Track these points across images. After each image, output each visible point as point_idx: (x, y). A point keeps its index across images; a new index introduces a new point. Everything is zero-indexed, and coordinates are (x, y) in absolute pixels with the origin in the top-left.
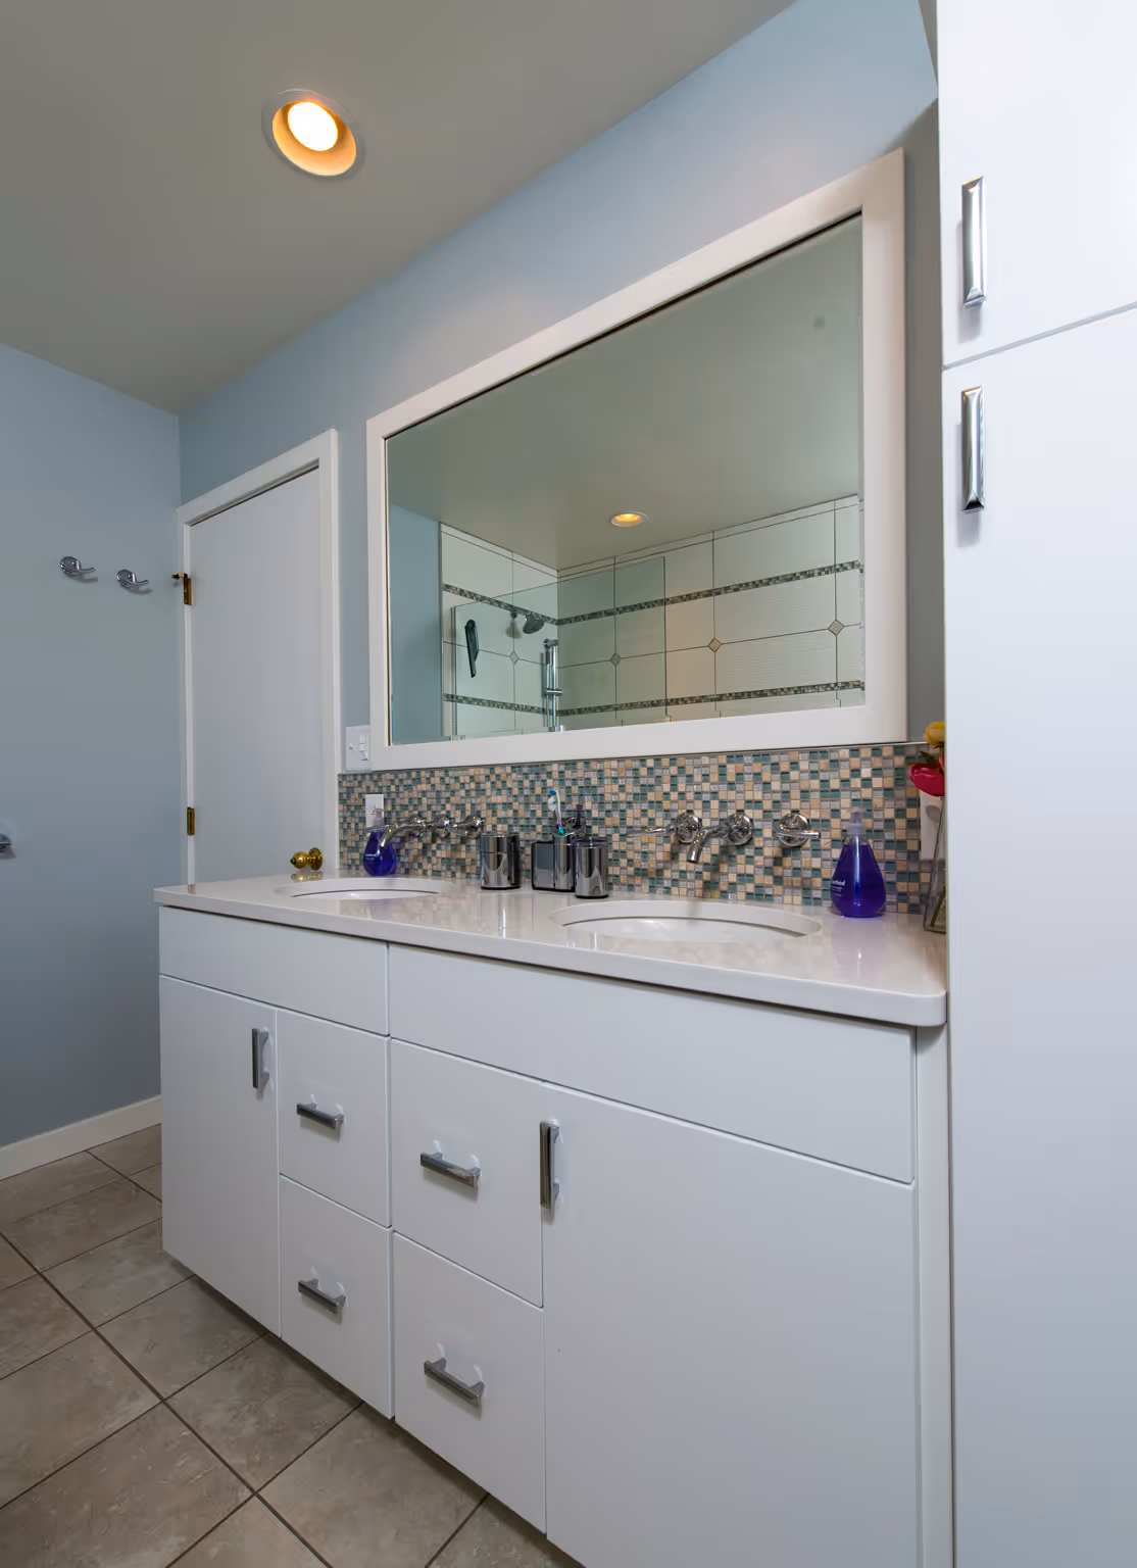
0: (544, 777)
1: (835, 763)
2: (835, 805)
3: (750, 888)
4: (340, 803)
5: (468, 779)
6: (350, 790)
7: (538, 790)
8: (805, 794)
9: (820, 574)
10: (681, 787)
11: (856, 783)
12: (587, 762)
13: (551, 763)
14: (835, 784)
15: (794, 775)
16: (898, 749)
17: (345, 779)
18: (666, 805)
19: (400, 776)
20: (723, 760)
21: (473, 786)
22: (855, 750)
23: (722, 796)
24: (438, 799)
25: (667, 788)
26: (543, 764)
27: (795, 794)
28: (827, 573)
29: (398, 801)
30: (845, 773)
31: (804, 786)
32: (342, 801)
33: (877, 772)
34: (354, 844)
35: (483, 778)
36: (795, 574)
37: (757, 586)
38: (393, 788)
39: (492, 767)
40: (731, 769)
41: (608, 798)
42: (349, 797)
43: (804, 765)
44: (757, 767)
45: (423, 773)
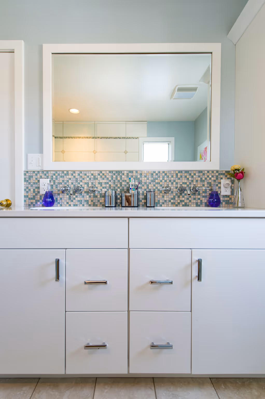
0: (121, 175)
1: (204, 174)
2: (203, 184)
3: (183, 203)
4: (24, 182)
5: (90, 175)
6: (30, 177)
7: (119, 179)
8: (197, 181)
10: (165, 179)
11: (208, 179)
12: (137, 172)
13: (124, 171)
14: (203, 179)
15: (194, 176)
16: (217, 171)
17: (28, 173)
18: (161, 183)
19: (58, 173)
20: (177, 172)
21: (92, 177)
22: (208, 172)
23: (176, 181)
24: (77, 181)
25: (161, 179)
26: (121, 171)
27: (195, 181)
29: (57, 181)
30: (206, 177)
31: (197, 179)
32: (25, 180)
33: (213, 176)
34: (32, 197)
35: (97, 174)
38: (54, 177)
39: (101, 172)
40: (179, 174)
41: (143, 181)
42: (30, 179)
43: (197, 174)
44: (186, 174)
45: (69, 172)
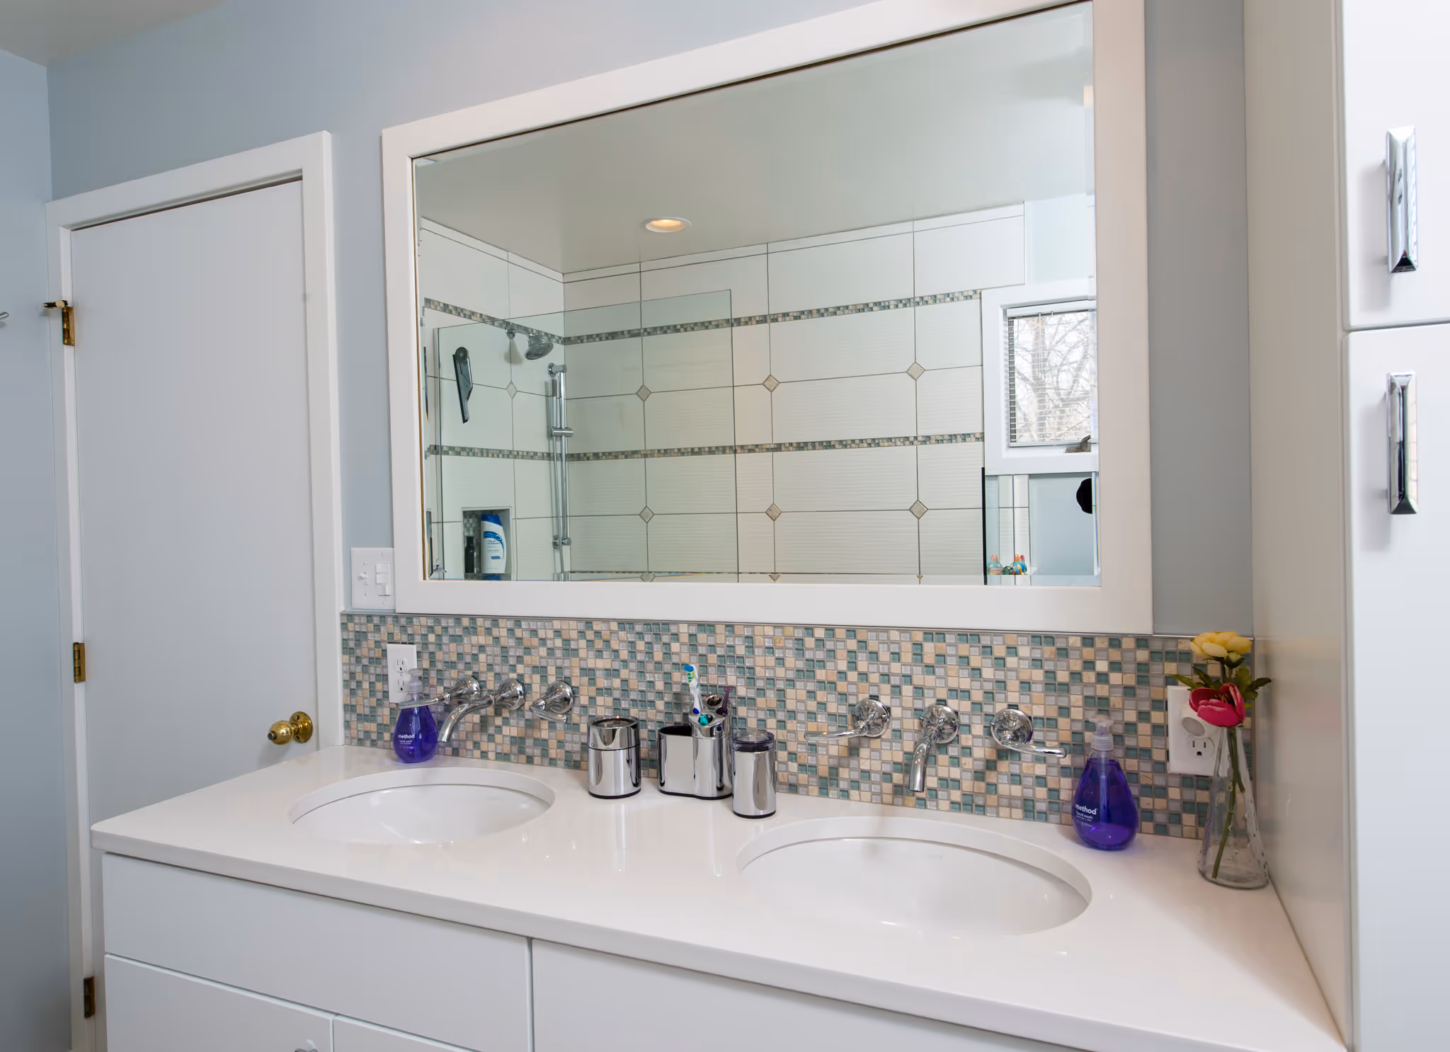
0: (665, 639)
1: (1063, 652)
2: (1063, 702)
3: (956, 796)
4: (344, 653)
5: (550, 634)
6: (361, 636)
7: (658, 656)
8: (1026, 685)
9: (897, 306)
10: (863, 666)
11: (1090, 677)
12: (730, 626)
13: (677, 623)
14: (1063, 676)
15: (1011, 662)
16: (1142, 641)
17: (352, 621)
18: (842, 686)
19: (444, 623)
20: (919, 637)
21: (559, 643)
22: (1088, 640)
23: (918, 680)
24: (505, 658)
25: (843, 665)
26: (667, 623)
27: (1013, 685)
28: (905, 305)
29: (439, 656)
30: (1077, 666)
31: (1025, 677)
32: (346, 650)
33: (1115, 666)
34: (367, 711)
35: (574, 635)
36: (867, 305)
37: (822, 315)
38: (432, 638)
39: (589, 622)
40: (929, 648)
41: (759, 672)
42: (358, 642)
43: (1024, 651)
44: (964, 649)
45: (480, 622)
